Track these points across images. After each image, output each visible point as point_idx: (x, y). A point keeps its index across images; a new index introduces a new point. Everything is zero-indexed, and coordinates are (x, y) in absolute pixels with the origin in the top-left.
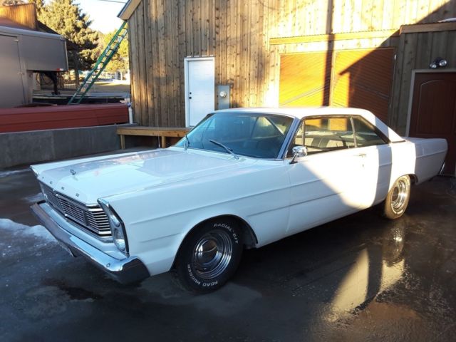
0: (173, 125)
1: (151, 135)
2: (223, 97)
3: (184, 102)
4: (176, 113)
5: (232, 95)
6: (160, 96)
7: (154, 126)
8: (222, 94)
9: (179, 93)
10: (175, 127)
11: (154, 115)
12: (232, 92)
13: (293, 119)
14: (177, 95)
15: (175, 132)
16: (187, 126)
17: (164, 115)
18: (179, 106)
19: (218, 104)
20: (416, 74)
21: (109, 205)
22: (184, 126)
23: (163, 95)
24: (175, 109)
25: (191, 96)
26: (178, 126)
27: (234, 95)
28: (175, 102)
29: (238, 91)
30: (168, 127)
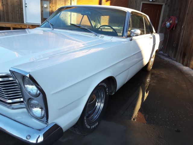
0: (16, 22)
1: (4, 26)
2: (46, 8)
3: (23, 9)
4: (18, 14)
5: (50, 7)
6: (7, 4)
7: (5, 21)
8: (45, 6)
9: (19, 4)
10: (18, 23)
11: (4, 15)
12: (50, 5)
13: (126, 12)
14: (18, 4)
15: (19, 25)
16: (25, 22)
17: (10, 15)
18: (20, 11)
19: (43, 11)
20: (143, 4)
21: (30, 76)
22: (23, 22)
23: (9, 4)
24: (17, 12)
25: (26, 5)
26: (19, 22)
27: (52, 7)
28: (17, 8)
29: (54, 5)
30: (13, 22)
